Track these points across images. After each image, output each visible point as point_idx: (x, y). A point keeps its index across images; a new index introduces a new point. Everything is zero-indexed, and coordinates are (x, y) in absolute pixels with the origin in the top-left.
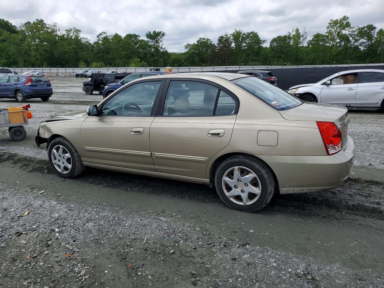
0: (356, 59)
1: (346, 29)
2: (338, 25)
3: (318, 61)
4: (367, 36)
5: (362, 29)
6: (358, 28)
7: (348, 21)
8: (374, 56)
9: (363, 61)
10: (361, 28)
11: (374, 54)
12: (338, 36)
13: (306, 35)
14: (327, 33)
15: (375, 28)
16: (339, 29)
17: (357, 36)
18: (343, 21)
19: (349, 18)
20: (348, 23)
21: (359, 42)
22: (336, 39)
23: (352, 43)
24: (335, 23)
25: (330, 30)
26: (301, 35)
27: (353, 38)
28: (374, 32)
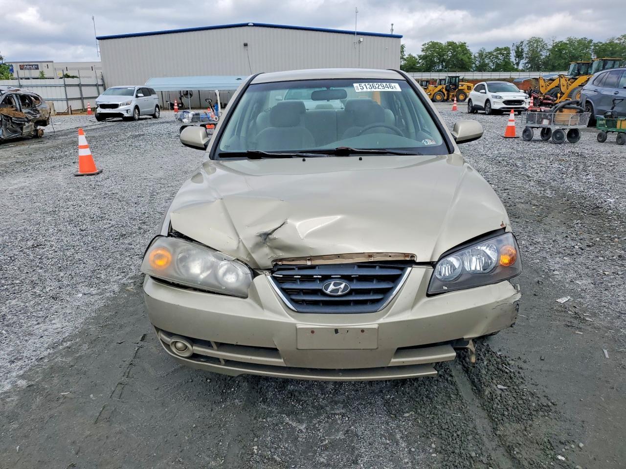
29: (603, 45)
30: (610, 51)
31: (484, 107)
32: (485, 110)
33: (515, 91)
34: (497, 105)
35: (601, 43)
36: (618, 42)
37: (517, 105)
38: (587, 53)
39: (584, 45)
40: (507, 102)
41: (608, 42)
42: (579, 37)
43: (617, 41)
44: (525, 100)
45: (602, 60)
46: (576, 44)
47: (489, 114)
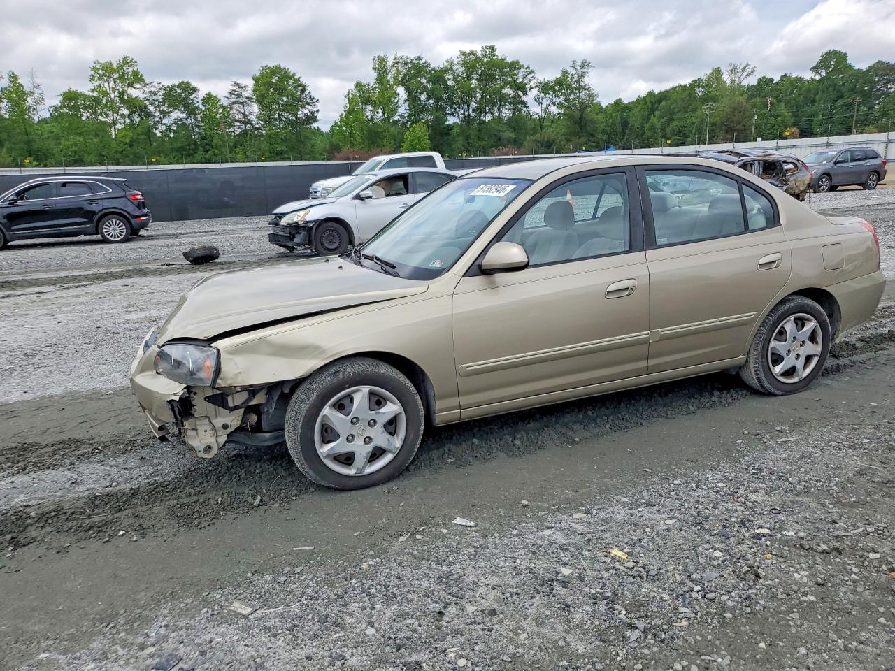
0: (174, 154)
1: (135, 85)
2: (116, 76)
3: (88, 158)
4: (184, 106)
5: (171, 91)
6: (161, 85)
7: (135, 69)
8: (207, 147)
9: (190, 158)
10: (168, 87)
11: (207, 144)
12: (122, 100)
13: (40, 92)
14: (93, 91)
15: (195, 90)
16: (120, 85)
17: (164, 102)
18: (125, 68)
19: (136, 62)
20: (136, 73)
21: (172, 118)
22: (120, 107)
23: (157, 119)
24: (106, 70)
25: (100, 85)
26: (27, 89)
27: (155, 107)
28: (196, 97)
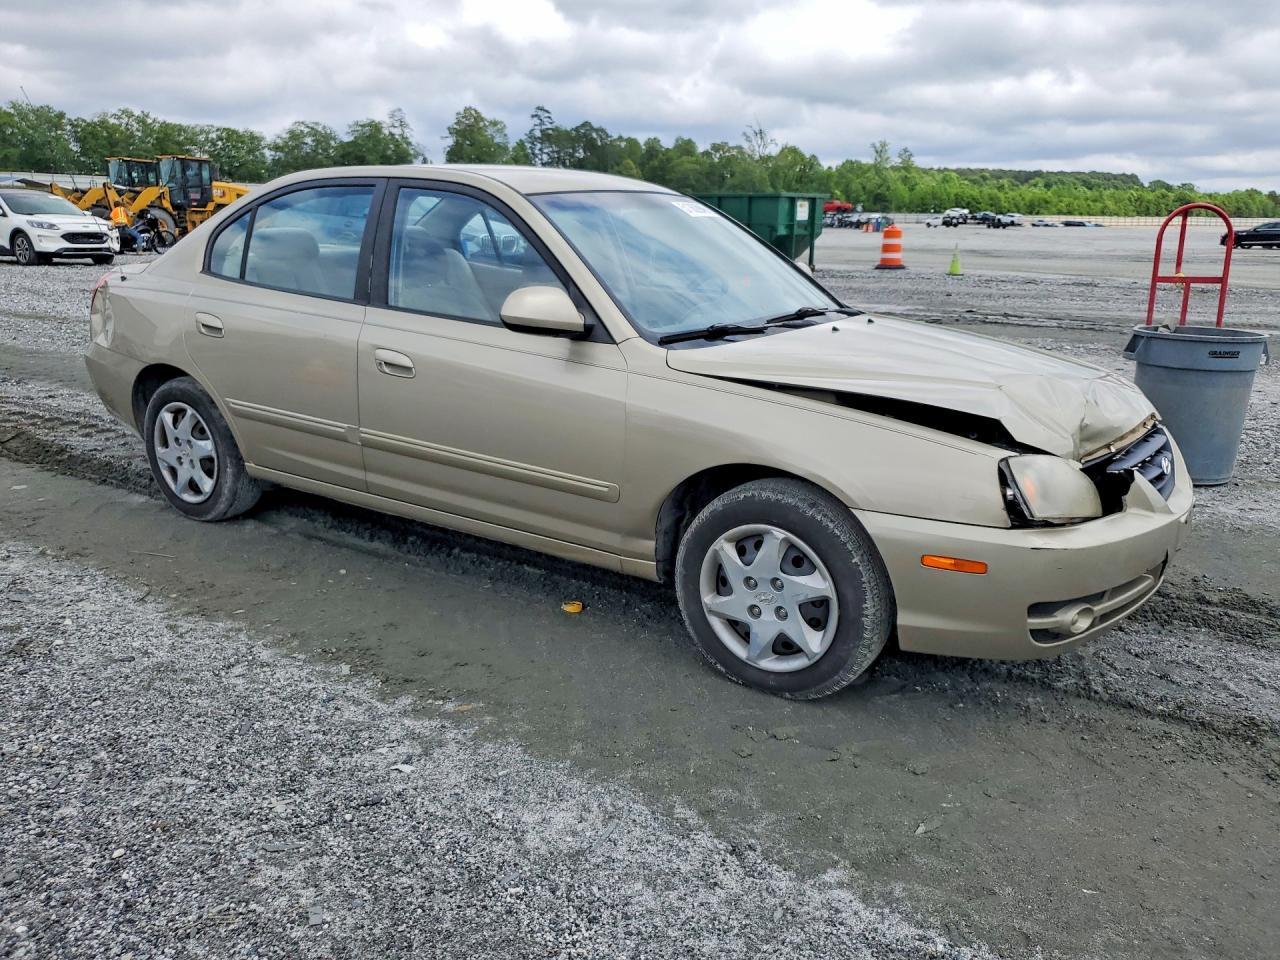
29: (89, 125)
30: (105, 138)
31: (8, 247)
32: (14, 255)
33: (73, 214)
34: (51, 244)
35: (84, 121)
36: (116, 122)
37: (91, 243)
38: (58, 139)
39: (49, 121)
40: (71, 237)
41: (96, 120)
42: (37, 103)
43: (112, 121)
44: (109, 233)
45: (178, 159)
46: (32, 117)
47: (28, 264)
